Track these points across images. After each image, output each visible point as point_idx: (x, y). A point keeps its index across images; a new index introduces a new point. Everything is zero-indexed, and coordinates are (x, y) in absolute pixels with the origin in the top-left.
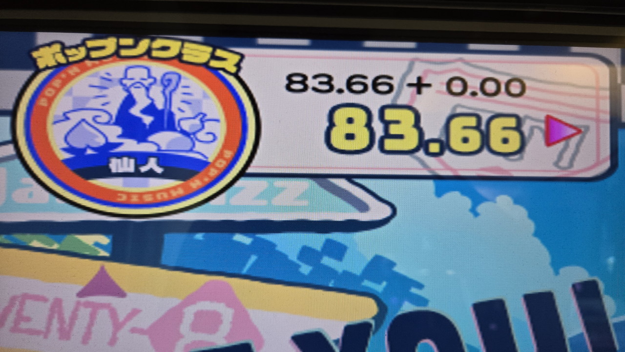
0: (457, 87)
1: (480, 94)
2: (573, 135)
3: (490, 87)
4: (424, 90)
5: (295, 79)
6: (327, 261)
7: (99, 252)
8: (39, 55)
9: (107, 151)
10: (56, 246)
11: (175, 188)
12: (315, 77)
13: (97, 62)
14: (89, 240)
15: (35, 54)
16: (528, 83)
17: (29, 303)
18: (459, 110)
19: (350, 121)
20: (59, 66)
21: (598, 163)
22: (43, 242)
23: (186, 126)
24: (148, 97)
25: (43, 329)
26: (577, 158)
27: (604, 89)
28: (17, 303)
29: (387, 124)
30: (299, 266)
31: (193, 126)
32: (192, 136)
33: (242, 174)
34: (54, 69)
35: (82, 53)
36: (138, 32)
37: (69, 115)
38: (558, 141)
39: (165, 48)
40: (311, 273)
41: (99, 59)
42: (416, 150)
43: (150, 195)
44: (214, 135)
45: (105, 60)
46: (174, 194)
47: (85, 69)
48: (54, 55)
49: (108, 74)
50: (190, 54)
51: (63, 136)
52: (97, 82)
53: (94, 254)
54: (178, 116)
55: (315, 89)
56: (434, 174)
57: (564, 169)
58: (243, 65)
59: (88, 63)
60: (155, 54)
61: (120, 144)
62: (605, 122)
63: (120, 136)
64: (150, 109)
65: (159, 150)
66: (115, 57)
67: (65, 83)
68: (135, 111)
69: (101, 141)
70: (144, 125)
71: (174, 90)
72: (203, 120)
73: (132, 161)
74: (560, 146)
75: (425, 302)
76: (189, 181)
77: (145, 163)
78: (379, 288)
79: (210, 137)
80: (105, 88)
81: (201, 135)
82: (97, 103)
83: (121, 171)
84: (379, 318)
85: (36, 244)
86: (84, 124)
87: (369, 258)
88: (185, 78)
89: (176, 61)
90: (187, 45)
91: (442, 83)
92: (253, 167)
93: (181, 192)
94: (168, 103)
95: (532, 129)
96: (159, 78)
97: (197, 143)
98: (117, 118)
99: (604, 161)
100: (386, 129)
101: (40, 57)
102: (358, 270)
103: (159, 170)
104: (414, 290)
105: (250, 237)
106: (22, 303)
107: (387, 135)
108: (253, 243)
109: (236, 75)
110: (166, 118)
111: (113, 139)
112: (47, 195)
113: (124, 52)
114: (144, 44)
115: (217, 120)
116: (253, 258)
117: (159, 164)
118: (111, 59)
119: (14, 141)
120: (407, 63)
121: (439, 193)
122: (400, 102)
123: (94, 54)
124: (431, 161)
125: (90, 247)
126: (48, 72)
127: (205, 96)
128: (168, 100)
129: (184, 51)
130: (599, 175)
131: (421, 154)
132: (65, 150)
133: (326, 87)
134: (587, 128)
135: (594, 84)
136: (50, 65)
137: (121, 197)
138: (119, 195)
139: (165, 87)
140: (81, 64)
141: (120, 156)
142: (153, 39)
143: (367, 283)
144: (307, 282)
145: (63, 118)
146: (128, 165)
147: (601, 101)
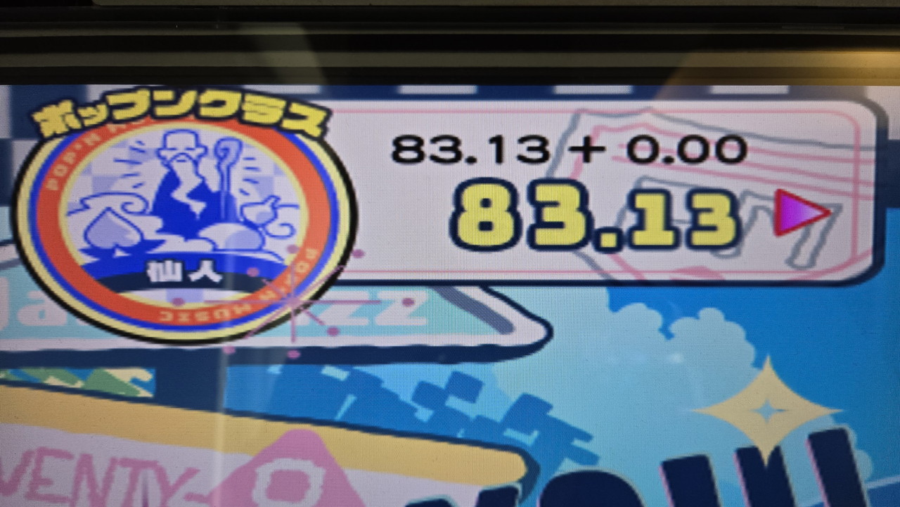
0: (643, 151)
1: (678, 161)
2: (817, 219)
3: (694, 149)
4: (595, 156)
5: (406, 143)
6: (454, 402)
7: (138, 392)
8: (44, 118)
9: (144, 251)
10: (79, 385)
11: (239, 303)
12: (435, 140)
13: (123, 126)
14: (124, 375)
15: (38, 117)
16: (750, 143)
17: (48, 461)
18: (646, 185)
19: (486, 203)
20: (72, 133)
21: (854, 260)
22: (62, 379)
23: (252, 214)
24: (197, 174)
25: (70, 496)
26: (823, 253)
27: (867, 148)
28: (33, 460)
29: (539, 207)
30: (415, 410)
31: (261, 214)
32: (261, 229)
33: (333, 281)
34: (65, 137)
35: (102, 112)
36: (180, 81)
37: (88, 202)
38: (794, 228)
39: (218, 104)
40: (432, 419)
41: (126, 121)
42: (582, 244)
43: (206, 313)
44: (291, 227)
45: (134, 123)
46: (239, 311)
47: (107, 137)
48: (63, 117)
49: (140, 142)
50: (255, 112)
51: (81, 232)
52: (124, 154)
53: (131, 394)
54: (240, 200)
55: (434, 158)
56: (609, 278)
57: (800, 269)
58: (329, 125)
59: (112, 127)
60: (204, 112)
61: (161, 242)
62: (867, 198)
63: (160, 231)
64: (201, 192)
65: (215, 249)
66: (148, 118)
67: (80, 156)
68: (180, 195)
69: (134, 238)
70: (193, 214)
71: (233, 163)
72: (276, 206)
73: (178, 266)
74: (796, 235)
75: (593, 458)
76: (258, 292)
77: (197, 268)
78: (528, 440)
79: (286, 231)
80: (138, 163)
81: (273, 228)
82: (127, 185)
83: (163, 279)
84: (528, 481)
85: (52, 381)
86: (109, 214)
87: (514, 398)
88: (249, 146)
89: (234, 122)
90: (249, 97)
91: (621, 146)
92: (349, 271)
93: (247, 308)
94: (225, 183)
95: (755, 211)
96: (211, 147)
97: (268, 239)
98: (155, 206)
99: (864, 255)
100: (538, 215)
101: (45, 121)
102: (498, 415)
103: (216, 278)
104: (577, 443)
105: (345, 370)
106: (39, 461)
107: (540, 223)
108: (349, 378)
109: (320, 140)
110: (223, 203)
111: (151, 235)
112: (64, 314)
113: (160, 111)
114: (189, 98)
115: (296, 206)
116: (351, 399)
117: (216, 269)
118: (142, 121)
119: (16, 240)
120: (569, 117)
121: (615, 306)
122: (558, 174)
123: (119, 115)
124: (604, 261)
125: (126, 385)
126: (57, 142)
127: (277, 171)
128: (225, 178)
129: (246, 107)
130: (855, 277)
131: (589, 249)
132: (85, 251)
133: (451, 155)
134: (839, 208)
135: (851, 141)
136: (58, 132)
137: (164, 316)
138: (163, 313)
139: (221, 159)
140: (102, 128)
141: (161, 258)
142: (201, 91)
143: (511, 433)
144: (426, 431)
145: (80, 207)
146: (173, 272)
147: (862, 167)
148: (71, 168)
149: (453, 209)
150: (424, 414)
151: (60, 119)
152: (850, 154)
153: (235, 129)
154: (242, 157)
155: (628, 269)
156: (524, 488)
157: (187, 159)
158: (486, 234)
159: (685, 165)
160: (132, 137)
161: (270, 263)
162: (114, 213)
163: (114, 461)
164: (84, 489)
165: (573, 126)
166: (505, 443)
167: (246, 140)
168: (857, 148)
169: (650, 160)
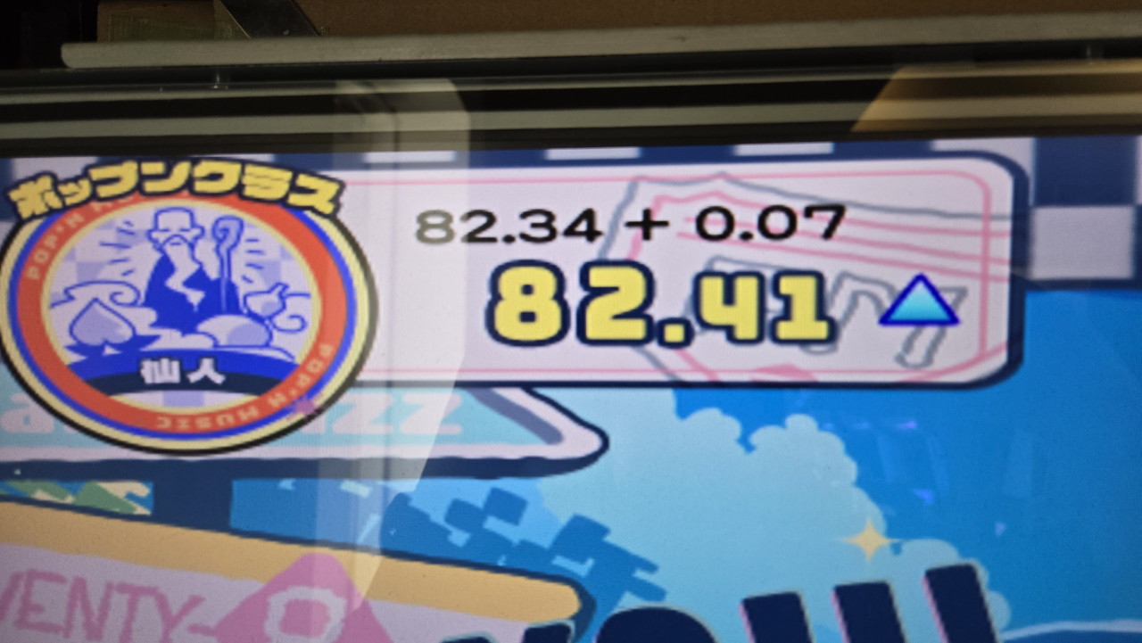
148: (53, 253)
149: (487, 297)
150: (459, 538)
151: (38, 198)
152: (977, 225)
153: (235, 206)
154: (243, 238)
155: (699, 368)
156: (577, 626)
157: (182, 241)
158: (528, 326)
159: (767, 241)
160: (119, 216)
161: (279, 362)
162: (102, 304)
163: (109, 587)
164: (79, 617)
165: (630, 197)
166: (552, 572)
167: (247, 218)
168: (987, 217)
169: (724, 236)
